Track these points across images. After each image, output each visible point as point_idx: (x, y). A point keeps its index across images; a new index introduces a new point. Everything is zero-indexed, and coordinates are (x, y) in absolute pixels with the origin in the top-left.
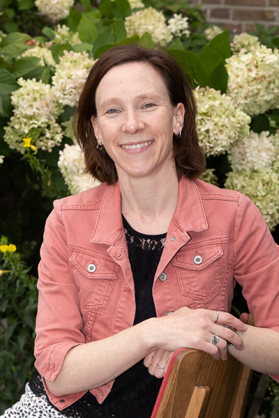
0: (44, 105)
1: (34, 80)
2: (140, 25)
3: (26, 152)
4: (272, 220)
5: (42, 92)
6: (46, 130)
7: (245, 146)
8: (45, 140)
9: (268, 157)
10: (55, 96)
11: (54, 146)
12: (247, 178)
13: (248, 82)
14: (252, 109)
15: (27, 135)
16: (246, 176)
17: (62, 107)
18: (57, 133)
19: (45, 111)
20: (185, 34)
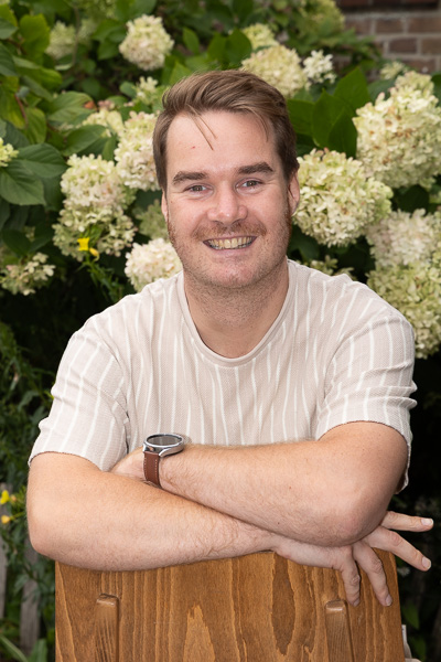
0: (105, 191)
1: (92, 156)
2: (262, 70)
3: (84, 259)
4: (431, 336)
5: (102, 173)
6: (110, 226)
7: (390, 232)
8: (109, 240)
9: (423, 246)
10: (119, 177)
11: (122, 247)
12: (393, 278)
13: (387, 140)
14: (396, 179)
15: (84, 233)
16: (393, 274)
17: (132, 192)
18: (127, 229)
19: (107, 199)
20: (328, 80)
